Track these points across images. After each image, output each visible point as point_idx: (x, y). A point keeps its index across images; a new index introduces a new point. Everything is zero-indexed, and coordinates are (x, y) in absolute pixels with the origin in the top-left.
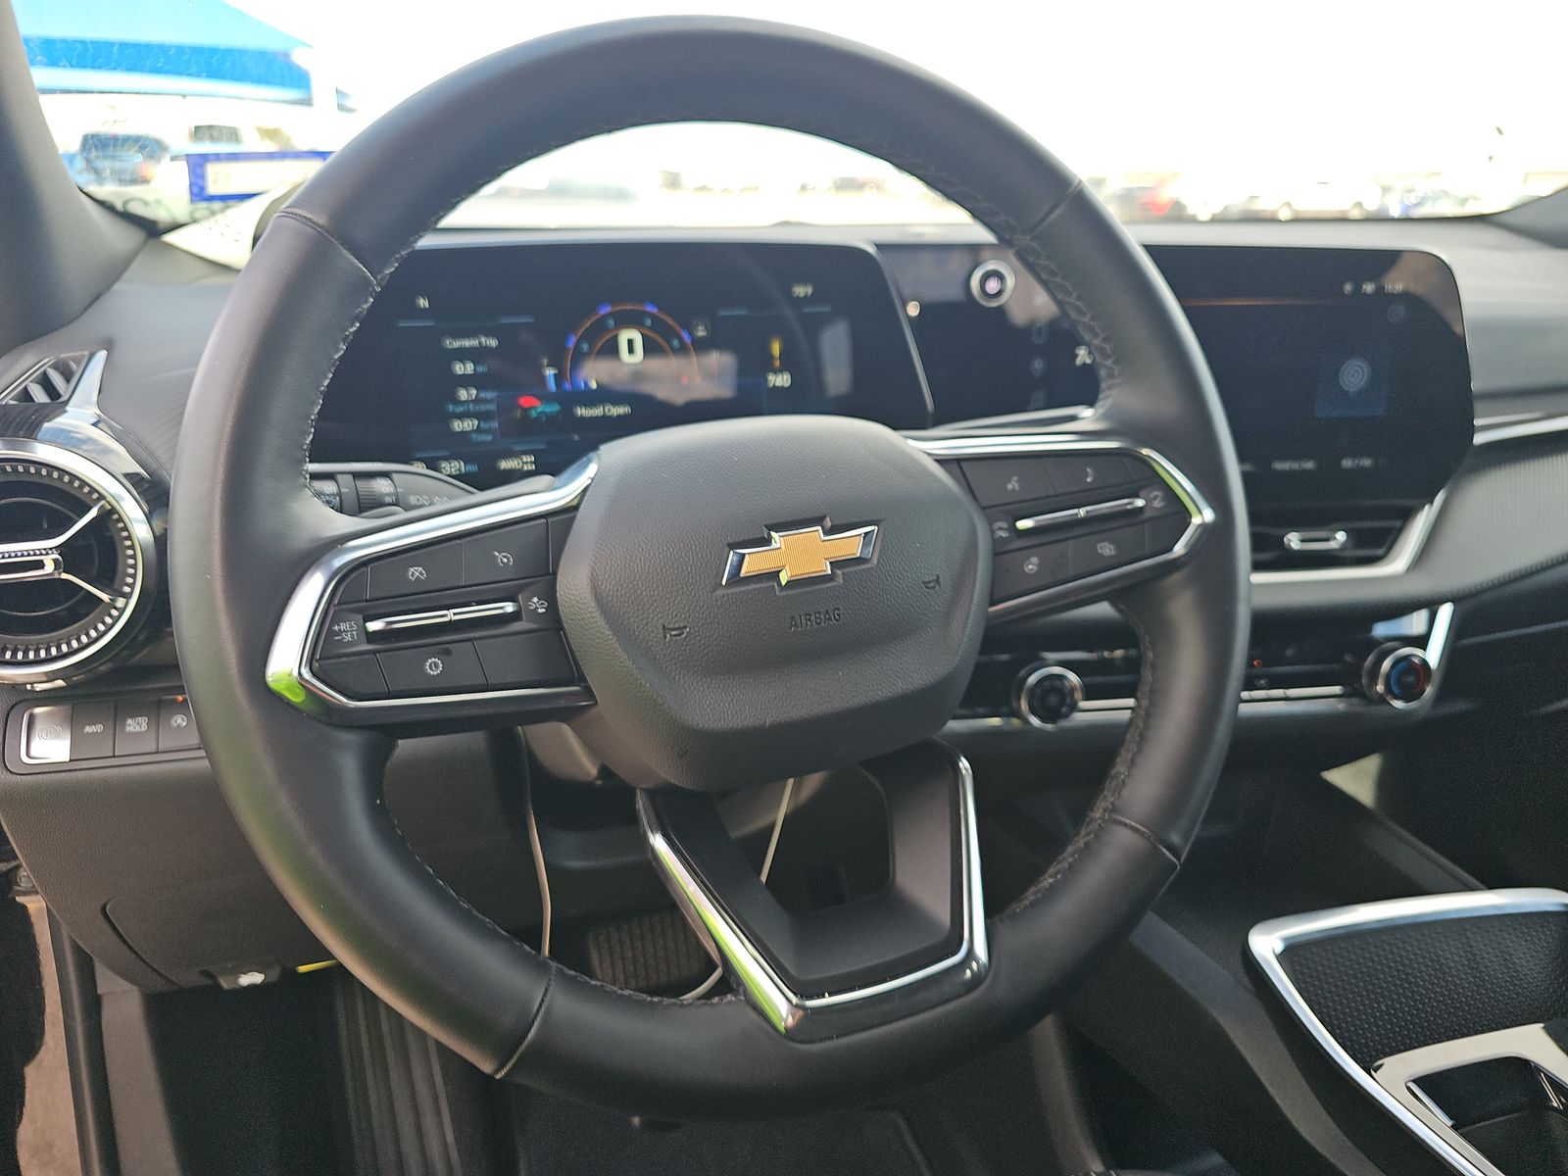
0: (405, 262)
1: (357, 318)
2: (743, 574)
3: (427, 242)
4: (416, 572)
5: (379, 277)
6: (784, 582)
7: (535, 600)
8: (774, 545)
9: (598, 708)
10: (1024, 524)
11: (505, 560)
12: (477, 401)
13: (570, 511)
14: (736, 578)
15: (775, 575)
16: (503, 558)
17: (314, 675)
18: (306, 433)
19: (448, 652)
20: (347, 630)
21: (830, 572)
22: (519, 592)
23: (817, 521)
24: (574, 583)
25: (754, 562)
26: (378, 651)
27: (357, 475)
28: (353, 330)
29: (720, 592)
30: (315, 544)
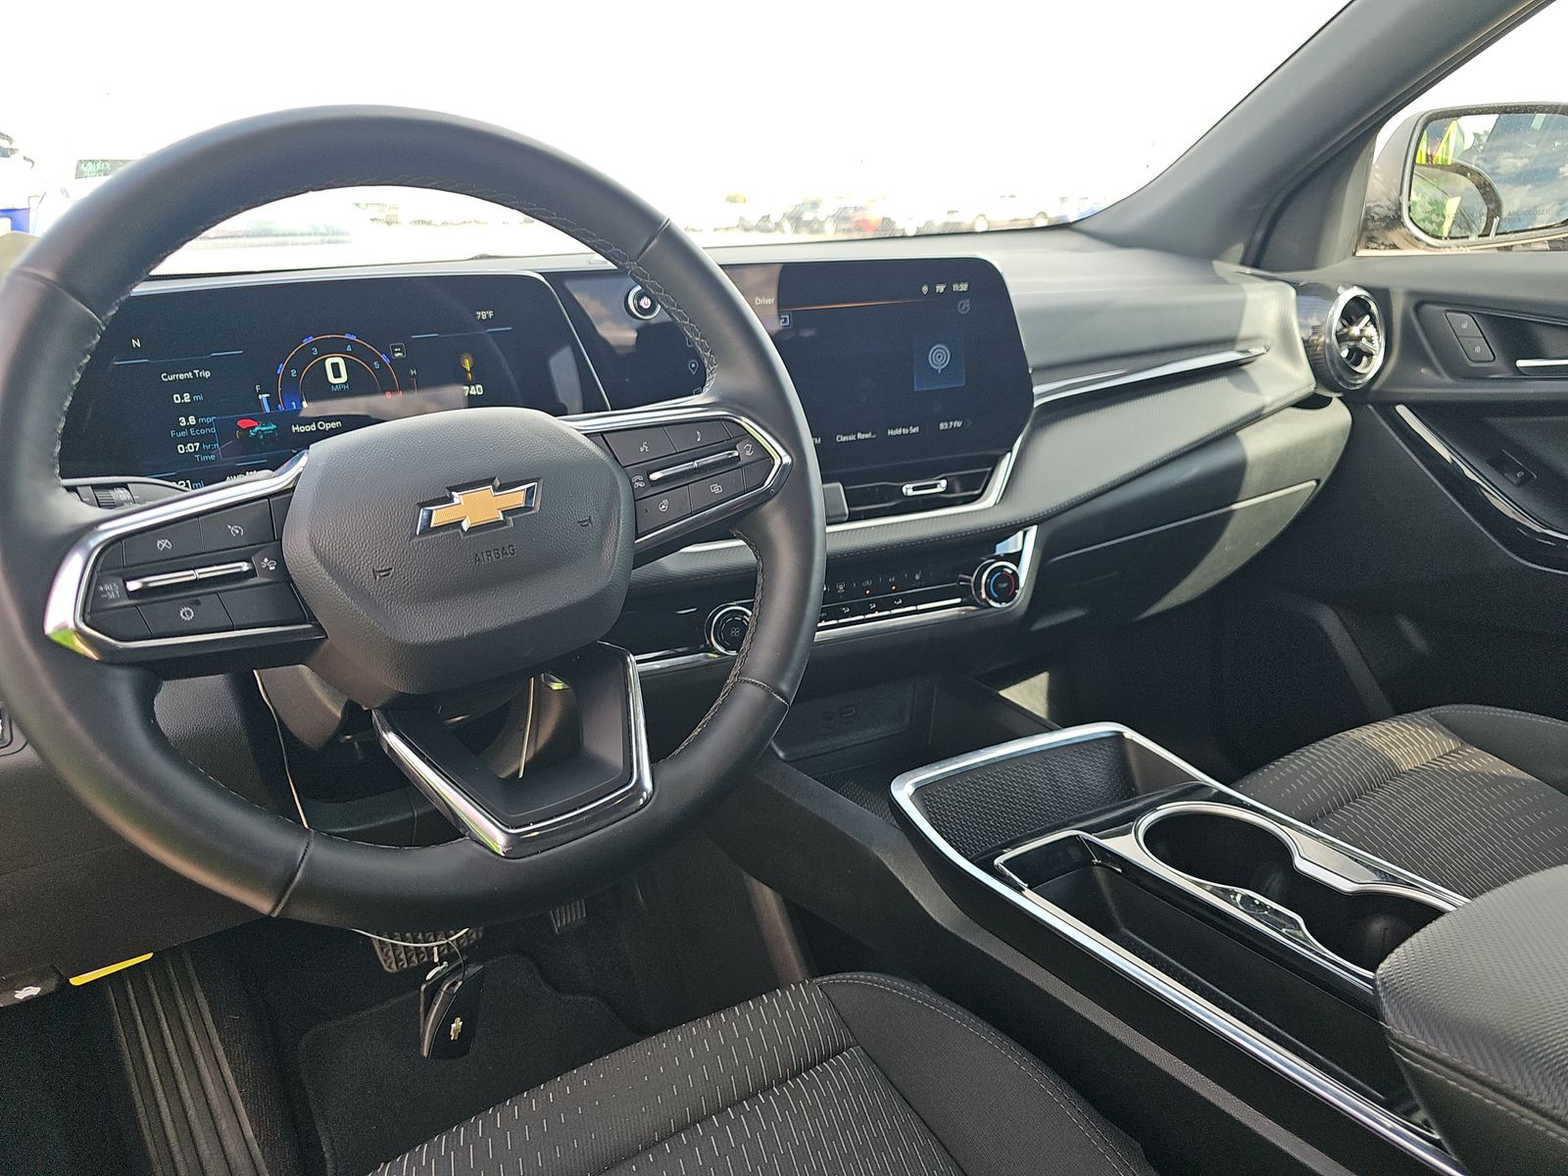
0: (123, 306)
1: (88, 351)
2: (432, 526)
3: (142, 289)
4: (163, 544)
5: (104, 318)
6: (466, 529)
7: (266, 560)
8: (456, 501)
9: (328, 641)
10: (655, 476)
11: (237, 532)
12: (197, 426)
13: (288, 491)
14: (427, 529)
15: (458, 524)
16: (235, 530)
17: (88, 625)
18: (54, 445)
19: (197, 603)
20: (111, 589)
21: (502, 518)
22: (253, 554)
23: (489, 481)
24: (298, 545)
25: (440, 515)
26: (138, 604)
27: (95, 487)
28: (86, 361)
29: (415, 540)
30: (74, 529)
